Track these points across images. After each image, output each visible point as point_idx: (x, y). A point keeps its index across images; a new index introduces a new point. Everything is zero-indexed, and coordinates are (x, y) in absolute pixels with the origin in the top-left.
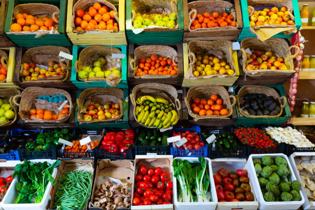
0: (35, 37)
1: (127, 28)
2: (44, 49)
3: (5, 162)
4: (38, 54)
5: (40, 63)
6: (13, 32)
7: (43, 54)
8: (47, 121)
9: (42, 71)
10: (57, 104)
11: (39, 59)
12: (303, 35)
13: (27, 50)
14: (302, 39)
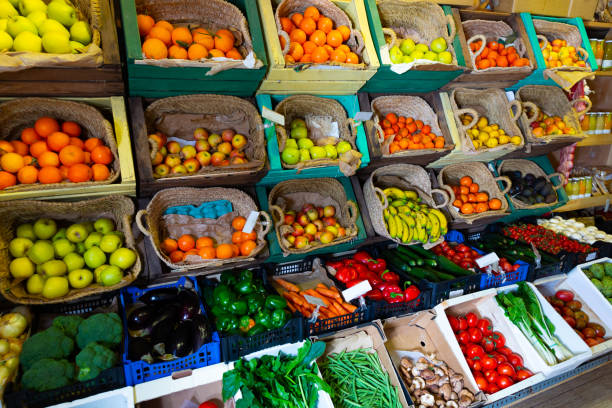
0: (208, 73)
1: (384, 63)
2: (187, 101)
3: (190, 374)
4: (174, 113)
5: (171, 133)
6: (151, 61)
7: (184, 113)
8: (227, 261)
9: (189, 152)
10: (215, 222)
11: (171, 123)
12: (588, 84)
13: (149, 104)
14: (587, 89)
